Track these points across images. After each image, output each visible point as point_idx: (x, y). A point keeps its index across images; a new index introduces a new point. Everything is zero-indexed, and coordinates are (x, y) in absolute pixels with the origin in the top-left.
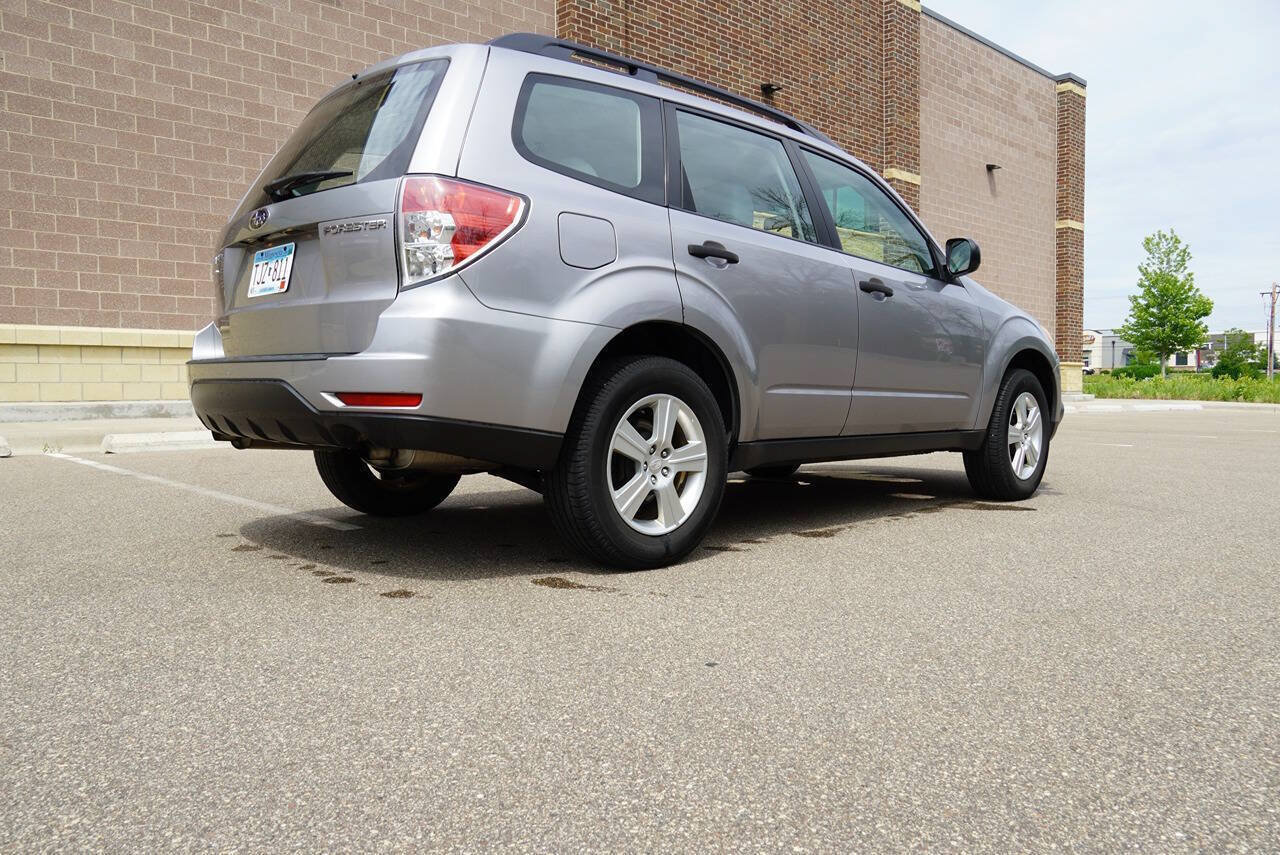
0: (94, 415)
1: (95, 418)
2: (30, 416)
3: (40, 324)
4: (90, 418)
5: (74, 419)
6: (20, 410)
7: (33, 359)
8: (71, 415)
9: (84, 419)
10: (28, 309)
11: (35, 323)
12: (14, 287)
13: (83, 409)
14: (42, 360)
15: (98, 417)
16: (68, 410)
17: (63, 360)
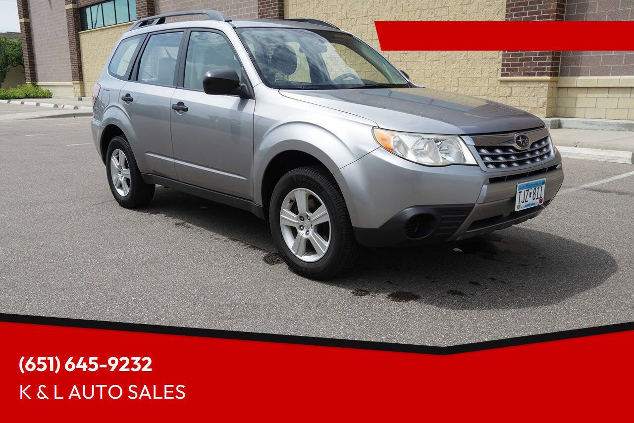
0: (623, 129)
1: (623, 130)
2: (591, 126)
3: (612, 75)
4: (621, 130)
5: (612, 130)
6: (587, 123)
7: (605, 95)
8: (611, 128)
9: (618, 130)
10: (607, 67)
11: (609, 75)
12: (602, 55)
13: (618, 125)
14: (610, 96)
15: (625, 130)
16: (610, 124)
17: (620, 95)
